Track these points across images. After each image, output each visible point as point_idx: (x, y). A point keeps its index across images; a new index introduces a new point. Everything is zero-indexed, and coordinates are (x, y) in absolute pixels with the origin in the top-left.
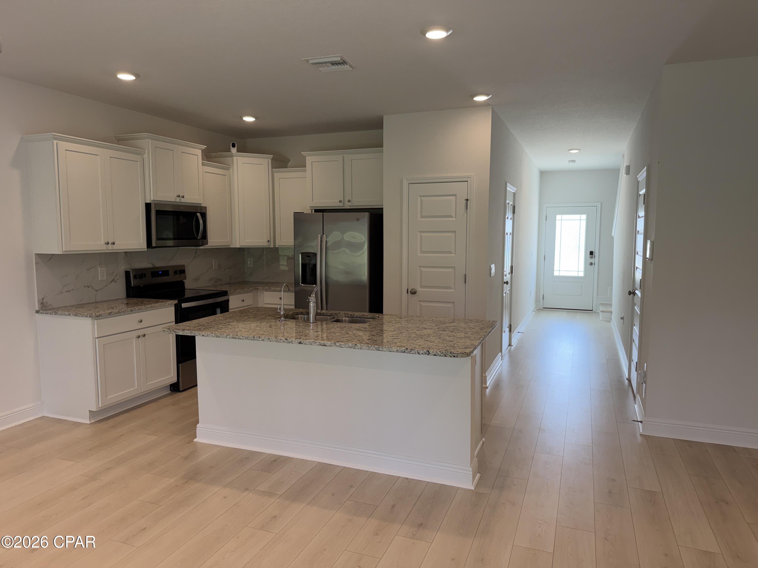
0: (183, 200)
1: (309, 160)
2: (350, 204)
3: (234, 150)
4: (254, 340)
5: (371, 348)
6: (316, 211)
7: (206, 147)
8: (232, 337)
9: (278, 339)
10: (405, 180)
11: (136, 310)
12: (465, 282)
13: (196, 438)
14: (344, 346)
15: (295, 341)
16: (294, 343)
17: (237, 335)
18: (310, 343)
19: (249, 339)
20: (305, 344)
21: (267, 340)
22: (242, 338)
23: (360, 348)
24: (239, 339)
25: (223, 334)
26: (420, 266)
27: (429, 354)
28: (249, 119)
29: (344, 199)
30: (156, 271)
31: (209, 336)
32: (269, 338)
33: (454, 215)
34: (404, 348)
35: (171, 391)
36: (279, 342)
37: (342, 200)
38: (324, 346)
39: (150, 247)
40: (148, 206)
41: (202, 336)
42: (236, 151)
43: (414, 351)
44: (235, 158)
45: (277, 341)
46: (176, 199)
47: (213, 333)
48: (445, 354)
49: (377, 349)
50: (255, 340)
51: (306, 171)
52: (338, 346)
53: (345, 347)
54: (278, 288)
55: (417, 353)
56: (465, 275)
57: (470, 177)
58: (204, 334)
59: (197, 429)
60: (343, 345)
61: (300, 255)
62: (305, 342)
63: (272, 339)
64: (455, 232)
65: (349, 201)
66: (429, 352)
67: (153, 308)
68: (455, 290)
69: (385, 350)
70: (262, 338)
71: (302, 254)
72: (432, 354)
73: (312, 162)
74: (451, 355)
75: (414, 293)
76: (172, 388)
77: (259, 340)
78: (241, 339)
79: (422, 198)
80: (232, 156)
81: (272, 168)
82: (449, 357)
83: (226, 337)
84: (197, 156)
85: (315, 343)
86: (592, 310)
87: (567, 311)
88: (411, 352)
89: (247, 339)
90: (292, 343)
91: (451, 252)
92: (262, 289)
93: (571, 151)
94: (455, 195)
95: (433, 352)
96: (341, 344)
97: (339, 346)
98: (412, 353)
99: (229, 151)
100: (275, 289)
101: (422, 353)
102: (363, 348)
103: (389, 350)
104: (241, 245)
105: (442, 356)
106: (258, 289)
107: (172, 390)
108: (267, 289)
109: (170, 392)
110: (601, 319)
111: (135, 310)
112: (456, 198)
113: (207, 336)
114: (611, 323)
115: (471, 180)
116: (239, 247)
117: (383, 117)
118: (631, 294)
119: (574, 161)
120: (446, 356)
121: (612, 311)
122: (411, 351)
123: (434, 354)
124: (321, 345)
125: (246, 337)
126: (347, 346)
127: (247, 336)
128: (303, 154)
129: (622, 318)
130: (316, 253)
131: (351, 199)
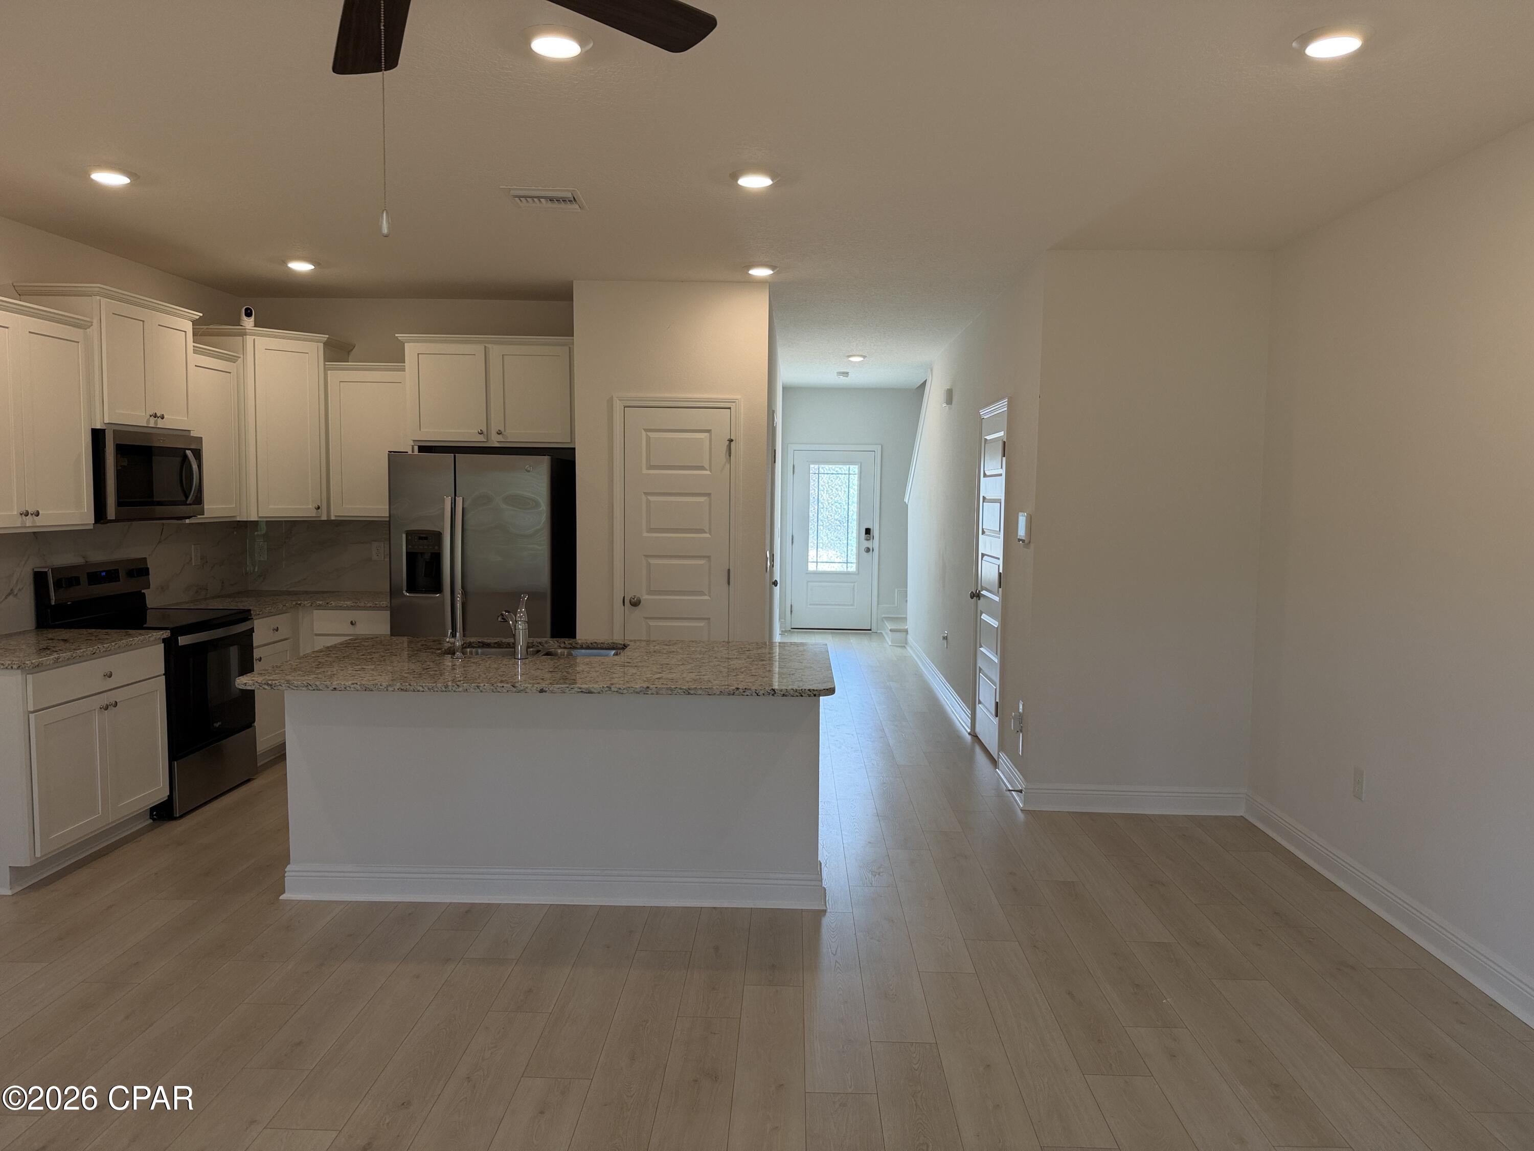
0: (161, 424)
1: (411, 349)
2: (500, 438)
3: (248, 323)
4: (446, 691)
5: (676, 692)
6: (422, 449)
7: (201, 315)
8: (398, 689)
9: (497, 686)
10: (618, 401)
11: (102, 651)
12: (729, 583)
13: (284, 892)
14: (626, 692)
15: (532, 689)
16: (530, 692)
17: (410, 685)
18: (561, 690)
19: (436, 689)
20: (552, 692)
21: (474, 690)
22: (421, 689)
23: (655, 693)
24: (414, 691)
25: (379, 685)
26: (646, 556)
27: (775, 695)
28: (301, 267)
29: (487, 429)
30: (96, 572)
31: (348, 689)
32: (478, 686)
33: (707, 466)
34: (732, 688)
35: (154, 820)
36: (499, 692)
37: (485, 430)
38: (588, 693)
39: (102, 521)
40: (98, 436)
41: (333, 690)
42: (253, 325)
43: (749, 691)
44: (249, 339)
45: (494, 690)
46: (148, 421)
47: (357, 684)
48: (800, 693)
49: (686, 692)
50: (449, 691)
51: (404, 370)
52: (615, 691)
53: (628, 693)
54: (346, 603)
55: (754, 694)
56: (729, 570)
57: (734, 402)
58: (336, 687)
59: (286, 875)
60: (624, 689)
61: (404, 536)
62: (552, 688)
63: (485, 687)
64: (709, 495)
65: (499, 433)
66: (775, 692)
67: (129, 648)
68: (710, 597)
69: (700, 693)
70: (463, 686)
71: (408, 534)
72: (779, 695)
73: (418, 354)
74: (810, 693)
75: (635, 603)
76: (155, 813)
77: (458, 690)
78: (419, 691)
79: (649, 434)
80: (243, 334)
81: (325, 361)
82: (806, 696)
83: (385, 690)
84: (184, 333)
85: (572, 688)
86: (870, 628)
87: (832, 633)
88: (743, 694)
89: (432, 690)
90: (526, 692)
91: (703, 529)
92: (310, 604)
93: (852, 359)
94: (709, 431)
95: (781, 691)
96: (620, 689)
97: (617, 692)
98: (747, 695)
99: (238, 322)
100: (341, 605)
101: (763, 694)
102: (661, 692)
103: (707, 693)
104: (260, 516)
105: (795, 695)
106: (302, 605)
107: (155, 817)
108: (320, 605)
109: (151, 821)
110: (890, 644)
111: (100, 651)
112: (711, 436)
113: (343, 689)
114: (908, 648)
115: (736, 405)
116: (256, 519)
117: (572, 282)
118: (974, 596)
119: (847, 373)
120: (802, 696)
121: (907, 629)
122: (744, 692)
123: (782, 693)
124: (582, 692)
125: (431, 687)
126: (632, 691)
127: (431, 684)
128: (399, 338)
129: (944, 638)
130: (441, 531)
131: (502, 430)
